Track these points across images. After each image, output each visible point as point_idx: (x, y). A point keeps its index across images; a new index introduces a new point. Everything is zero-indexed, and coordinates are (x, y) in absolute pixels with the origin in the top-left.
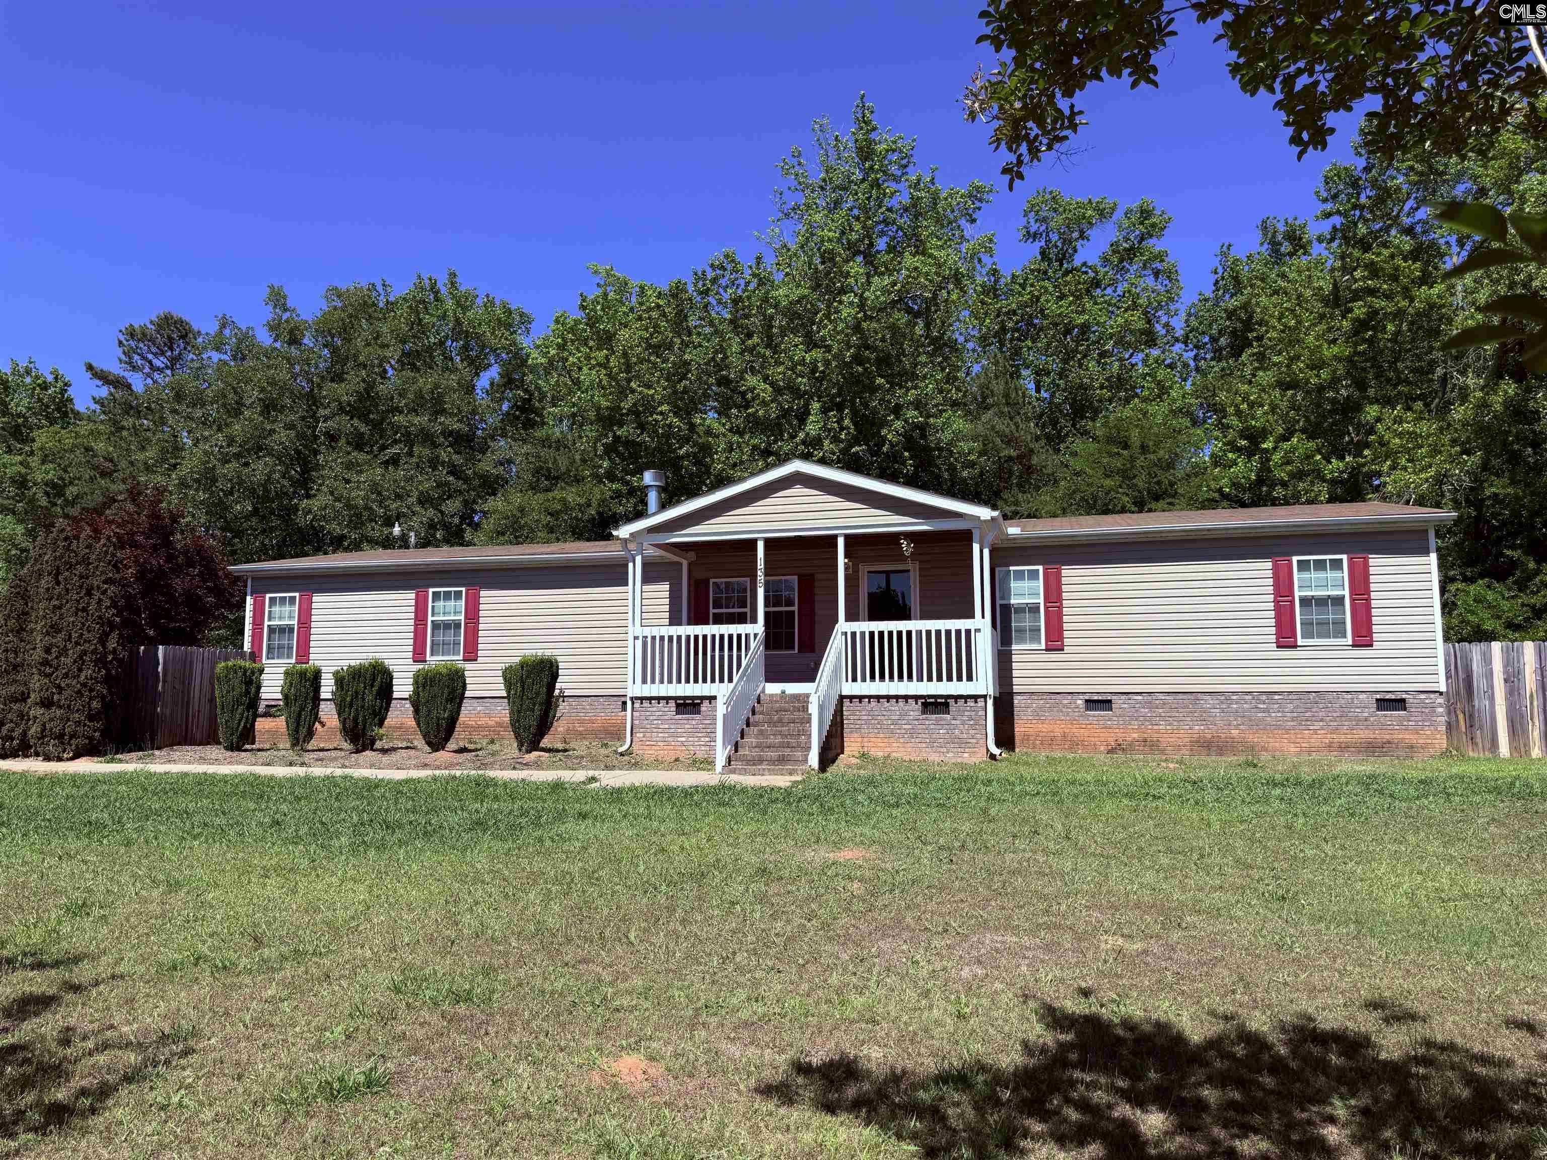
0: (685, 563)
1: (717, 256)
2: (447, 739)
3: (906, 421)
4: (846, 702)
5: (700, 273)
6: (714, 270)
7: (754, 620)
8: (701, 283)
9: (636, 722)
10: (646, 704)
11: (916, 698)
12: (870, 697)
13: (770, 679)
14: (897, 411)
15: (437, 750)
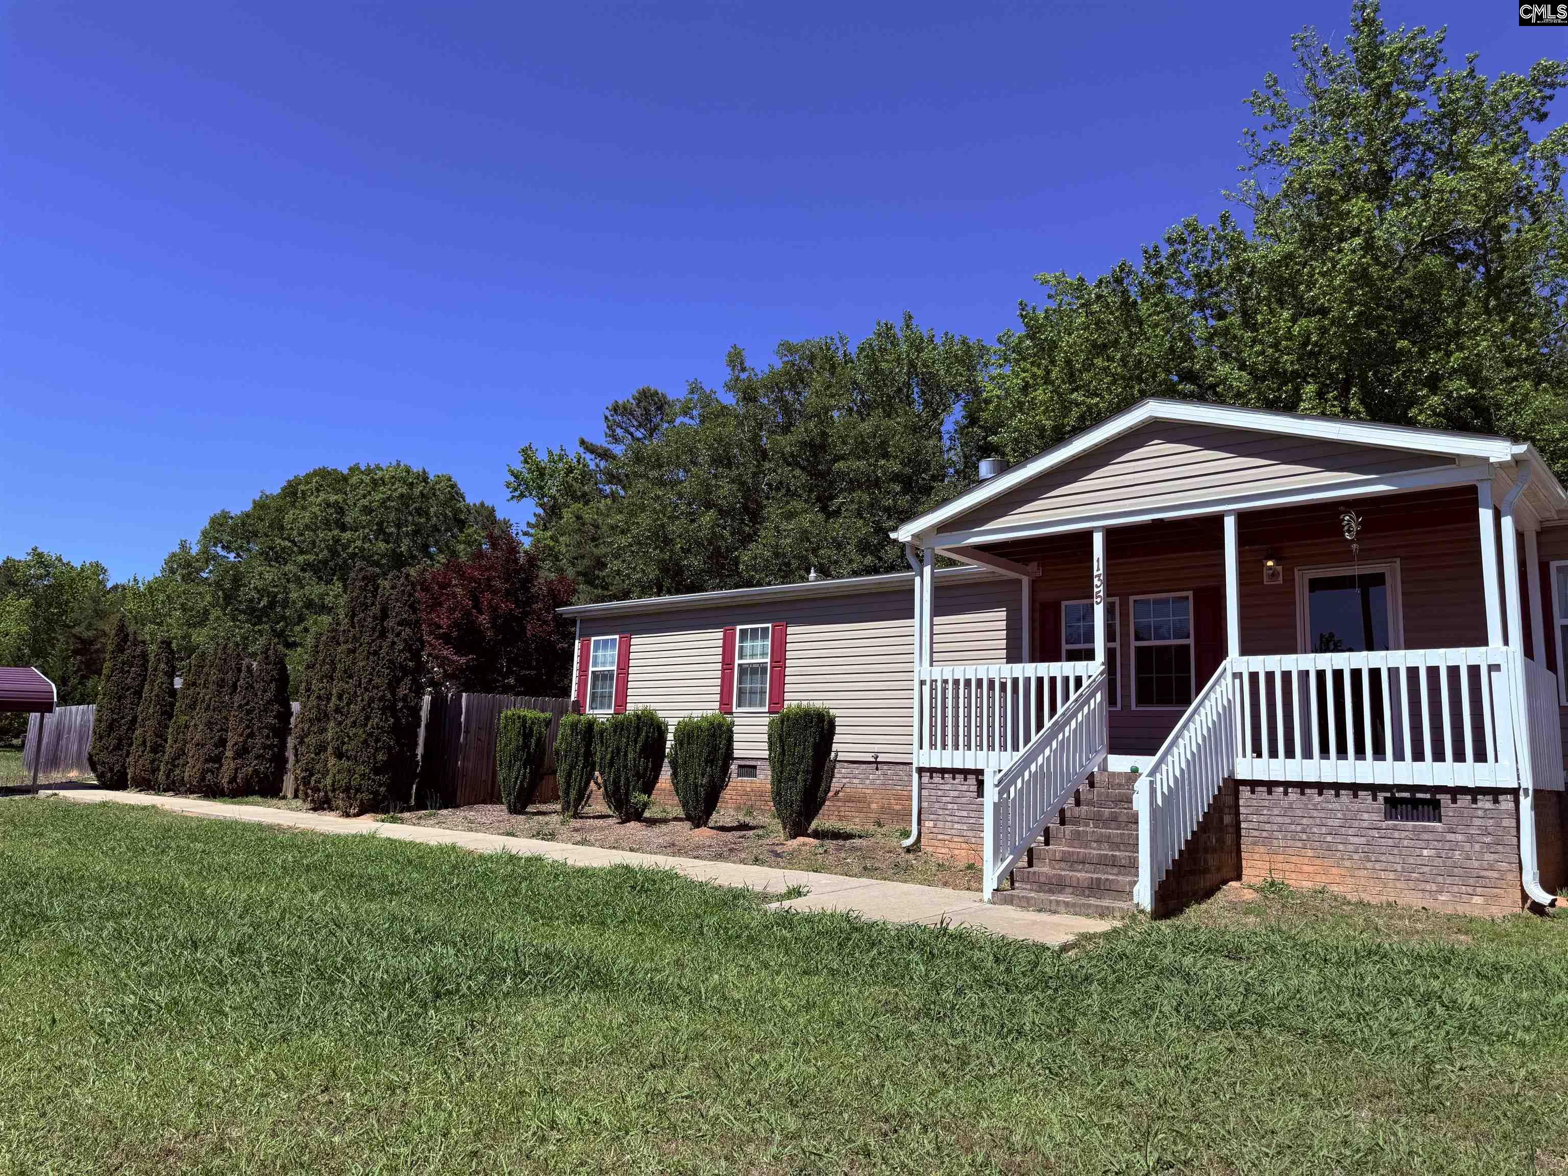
0: (1025, 581)
1: (1176, 228)
2: (708, 814)
3: (1449, 396)
4: (1245, 792)
5: (1151, 252)
6: (1172, 245)
7: (1089, 655)
8: (1153, 262)
9: (925, 805)
10: (937, 778)
11: (1374, 789)
12: (1287, 785)
13: (1116, 747)
14: (1433, 383)
15: (698, 826)
